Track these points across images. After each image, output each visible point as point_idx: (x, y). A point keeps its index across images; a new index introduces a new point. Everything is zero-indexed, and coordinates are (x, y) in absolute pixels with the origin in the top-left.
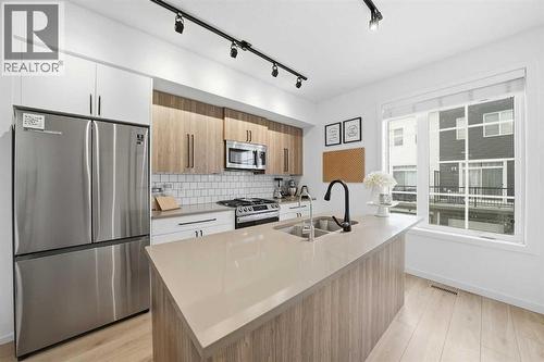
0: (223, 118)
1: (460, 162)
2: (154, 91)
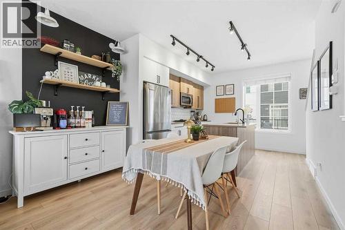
0: (180, 82)
1: (271, 105)
2: (170, 74)
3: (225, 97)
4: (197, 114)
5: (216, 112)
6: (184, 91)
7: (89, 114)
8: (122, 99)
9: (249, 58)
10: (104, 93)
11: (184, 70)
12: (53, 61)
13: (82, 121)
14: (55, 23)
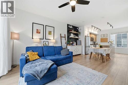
2: (90, 33)
3: (104, 38)
4: (95, 43)
5: (101, 42)
6: (92, 37)
7: (75, 43)
9: (113, 28)
11: (93, 32)
12: (70, 33)
14: (72, 27)
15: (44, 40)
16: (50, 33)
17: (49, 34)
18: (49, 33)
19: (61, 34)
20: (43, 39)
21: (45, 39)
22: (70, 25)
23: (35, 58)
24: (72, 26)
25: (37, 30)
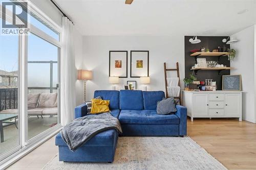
7: (214, 83)
8: (232, 73)
10: (220, 71)
12: (194, 59)
13: (211, 87)
14: (199, 41)
15: (129, 78)
16: (140, 64)
17: (138, 66)
18: (138, 64)
19: (165, 64)
20: (127, 77)
21: (131, 77)
22: (192, 37)
23: (101, 110)
24: (199, 38)
25: (117, 61)
